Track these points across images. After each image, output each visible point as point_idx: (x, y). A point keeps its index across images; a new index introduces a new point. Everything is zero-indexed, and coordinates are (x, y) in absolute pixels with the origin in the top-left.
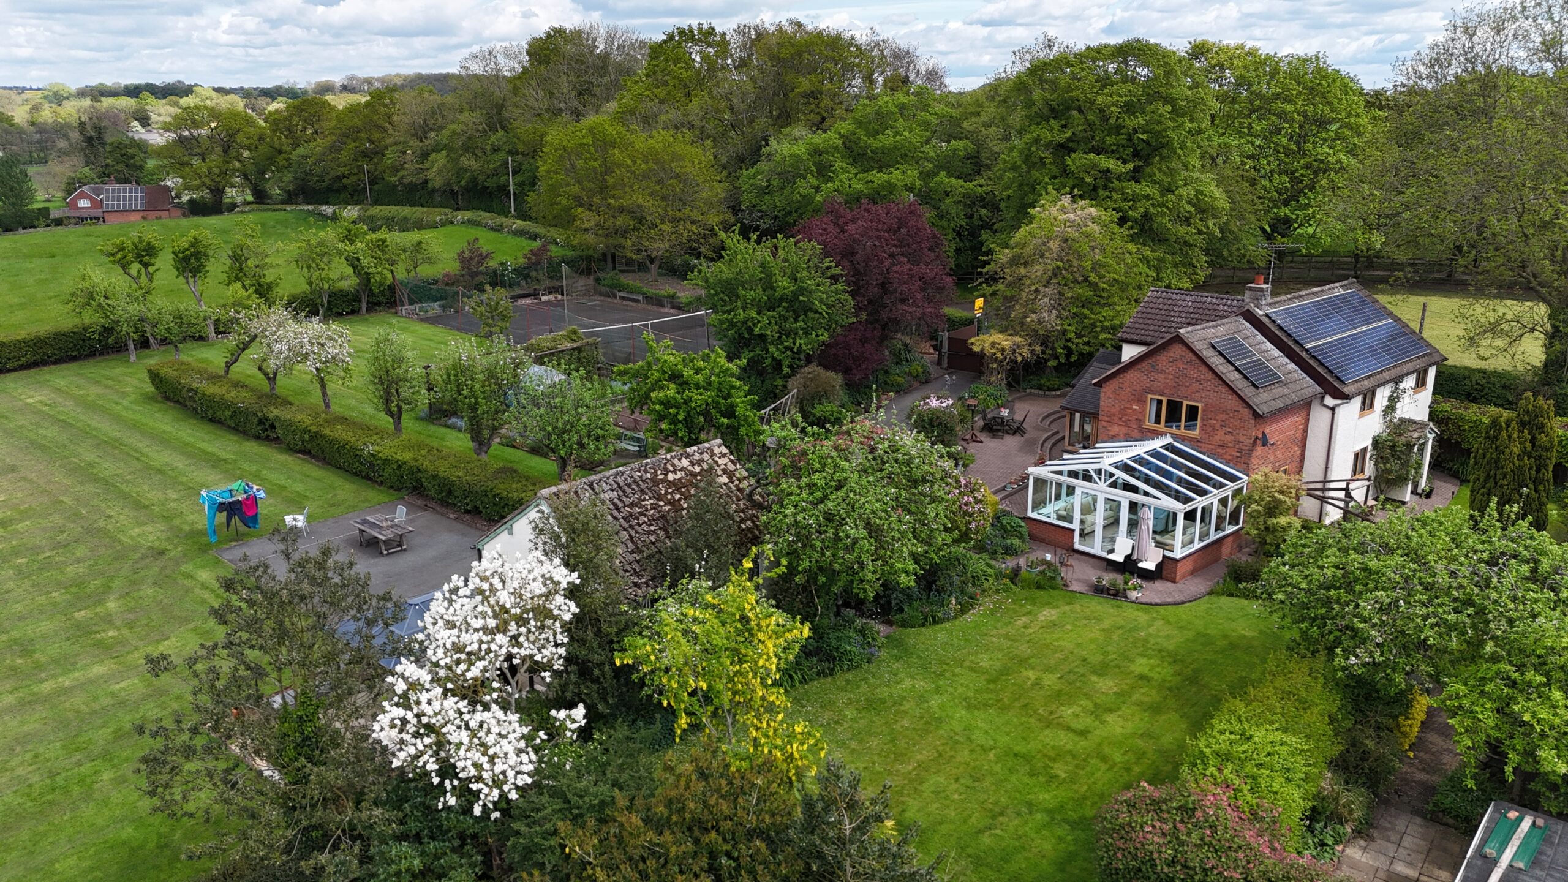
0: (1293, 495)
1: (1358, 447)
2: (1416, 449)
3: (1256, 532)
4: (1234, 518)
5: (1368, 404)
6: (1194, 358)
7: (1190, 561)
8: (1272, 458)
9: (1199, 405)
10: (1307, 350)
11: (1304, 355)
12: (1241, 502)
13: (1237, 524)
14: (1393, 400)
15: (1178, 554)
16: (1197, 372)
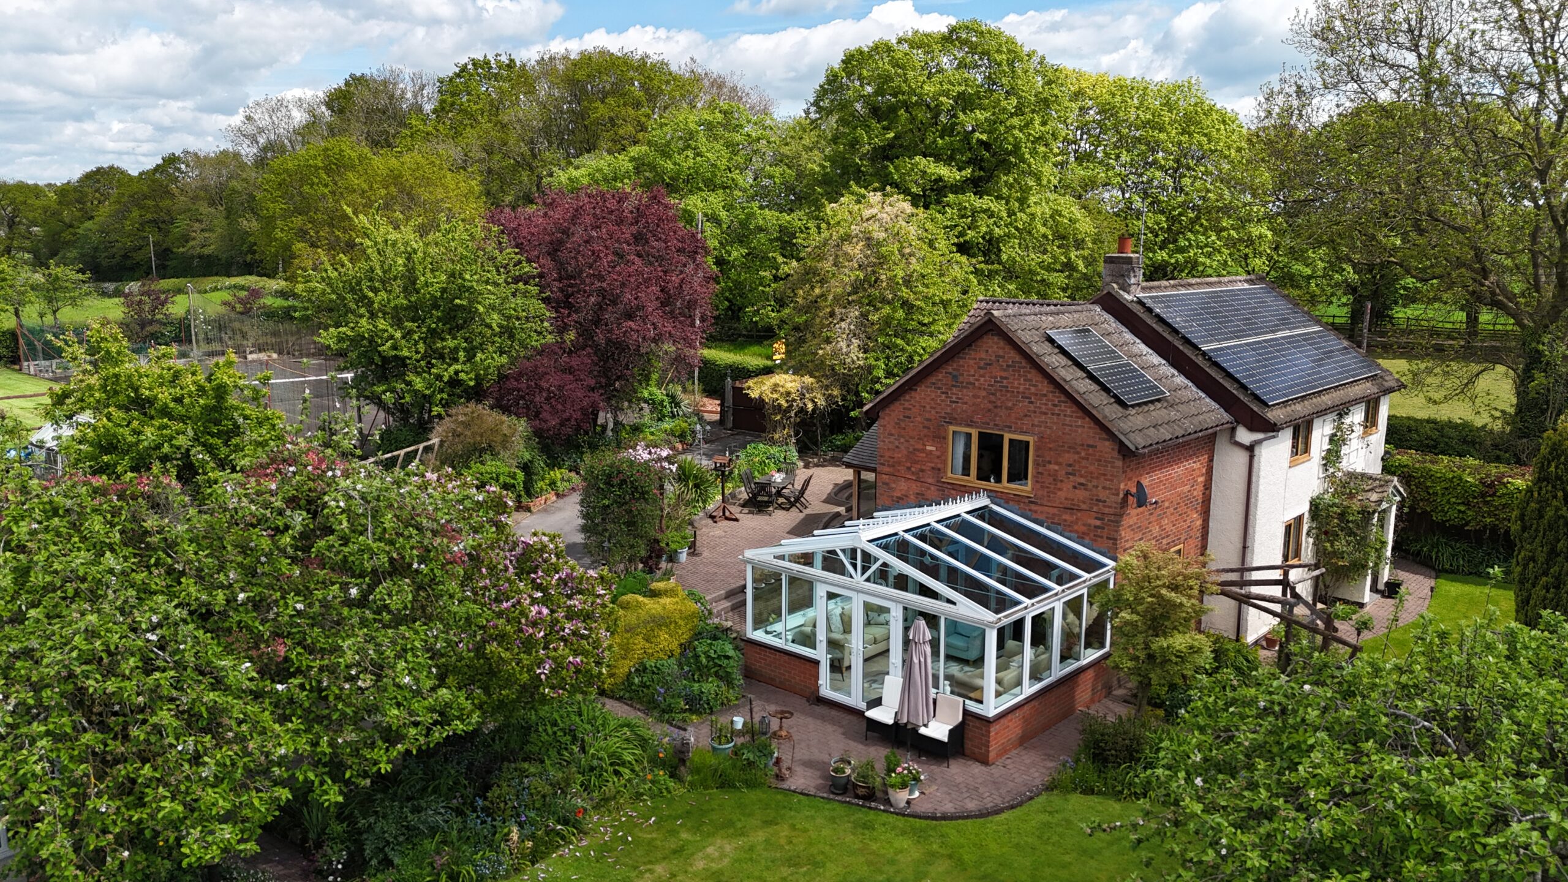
0: (1196, 592)
1: (1291, 515)
2: (1375, 521)
3: (1130, 664)
4: (1094, 636)
5: (1301, 445)
6: (1018, 358)
7: (1015, 720)
8: (1156, 530)
9: (1030, 439)
10: (1204, 354)
11: (1199, 361)
12: (1104, 608)
13: (1103, 646)
14: (1337, 441)
15: (991, 707)
16: (1025, 382)
